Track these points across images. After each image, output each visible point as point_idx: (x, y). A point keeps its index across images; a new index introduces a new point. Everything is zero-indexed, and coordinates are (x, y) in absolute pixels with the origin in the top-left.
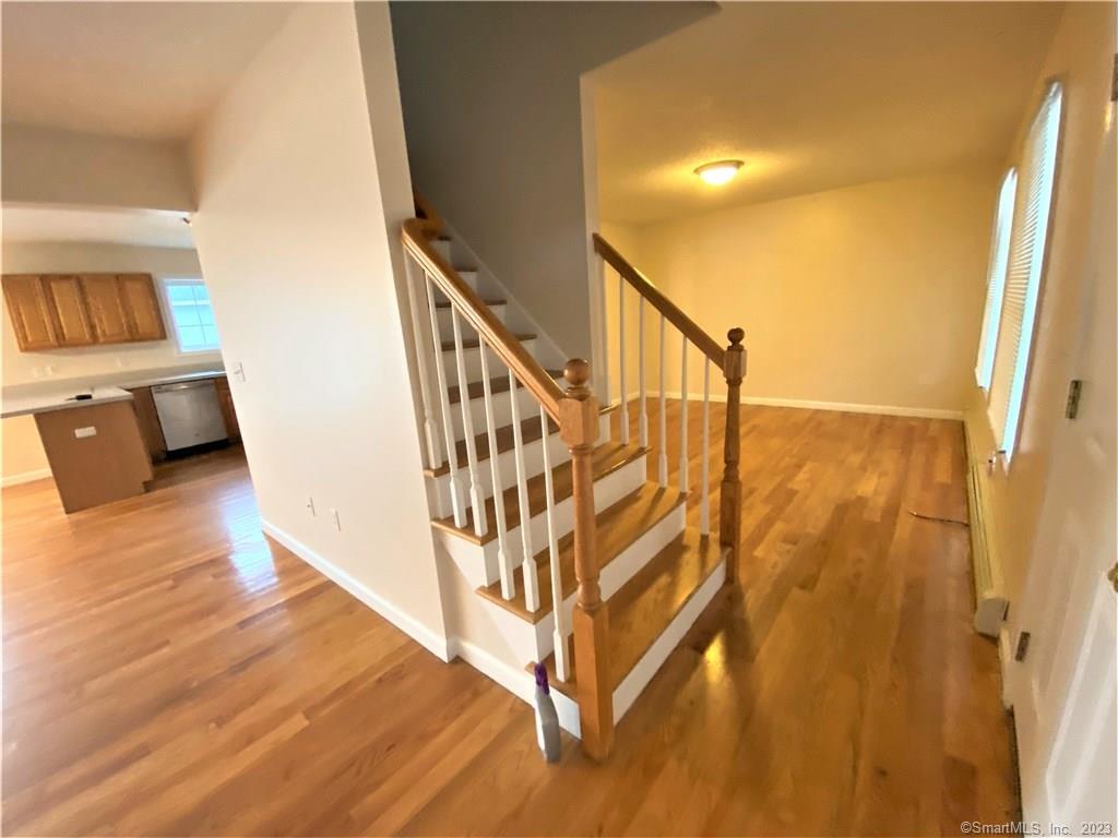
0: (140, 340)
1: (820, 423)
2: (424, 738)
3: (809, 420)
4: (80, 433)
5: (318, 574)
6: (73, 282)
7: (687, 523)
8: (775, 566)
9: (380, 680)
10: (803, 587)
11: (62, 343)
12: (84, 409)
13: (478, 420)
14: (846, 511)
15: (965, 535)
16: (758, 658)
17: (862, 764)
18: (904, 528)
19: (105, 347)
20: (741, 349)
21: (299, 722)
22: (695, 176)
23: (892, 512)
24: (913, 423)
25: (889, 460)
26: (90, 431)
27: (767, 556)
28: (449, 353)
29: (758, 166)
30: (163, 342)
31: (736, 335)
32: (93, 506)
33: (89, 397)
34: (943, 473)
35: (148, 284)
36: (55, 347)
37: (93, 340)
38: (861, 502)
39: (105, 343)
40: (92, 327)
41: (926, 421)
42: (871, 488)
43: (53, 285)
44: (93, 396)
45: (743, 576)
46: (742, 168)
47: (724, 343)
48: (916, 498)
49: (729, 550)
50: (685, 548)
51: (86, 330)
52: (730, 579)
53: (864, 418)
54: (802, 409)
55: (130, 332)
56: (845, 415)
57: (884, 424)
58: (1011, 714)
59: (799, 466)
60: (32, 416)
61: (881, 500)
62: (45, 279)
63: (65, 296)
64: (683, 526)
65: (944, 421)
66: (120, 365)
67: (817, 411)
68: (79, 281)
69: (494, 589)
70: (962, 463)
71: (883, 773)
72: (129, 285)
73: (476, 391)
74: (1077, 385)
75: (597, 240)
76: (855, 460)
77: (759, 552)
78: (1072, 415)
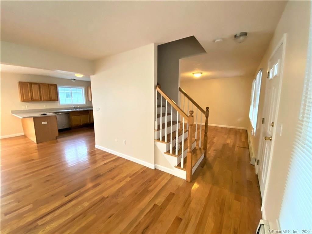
0: (51, 101)
1: (217, 129)
2: (156, 180)
3: (214, 129)
4: (43, 123)
5: (116, 156)
6: (38, 85)
7: (196, 146)
8: (213, 155)
9: (142, 172)
10: (219, 158)
11: (33, 100)
12: (44, 117)
13: (163, 120)
14: (225, 145)
15: (248, 150)
16: (214, 168)
17: (234, 182)
18: (237, 149)
19: (43, 102)
20: (208, 111)
21: (129, 179)
22: (193, 75)
23: (234, 146)
24: (237, 130)
25: (232, 137)
26: (46, 123)
27: (211, 153)
28: (159, 108)
29: (205, 74)
30: (57, 102)
31: (207, 108)
32: (44, 142)
33: (46, 114)
34: (243, 140)
35: (55, 87)
36: (30, 101)
37: (40, 100)
38: (228, 144)
39: (44, 101)
40: (41, 97)
41: (239, 129)
42: (230, 141)
43: (32, 85)
44: (47, 114)
45: (207, 156)
46: (202, 74)
47: (205, 110)
48: (238, 143)
49: (205, 150)
50: (197, 150)
51: (39, 97)
52: (205, 157)
53: (226, 129)
54: (212, 126)
55: (50, 99)
56: (222, 128)
57: (230, 130)
58: (257, 175)
59: (214, 137)
60: (32, 118)
61: (232, 144)
62: (31, 84)
63: (35, 89)
64: (195, 146)
65: (243, 130)
66: (45, 107)
67: (216, 127)
68: (39, 85)
69: (168, 152)
70: (247, 137)
71: (237, 182)
72: (51, 87)
73: (164, 115)
74: (263, 119)
75: (180, 88)
76: (226, 136)
77: (209, 152)
78: (263, 123)
